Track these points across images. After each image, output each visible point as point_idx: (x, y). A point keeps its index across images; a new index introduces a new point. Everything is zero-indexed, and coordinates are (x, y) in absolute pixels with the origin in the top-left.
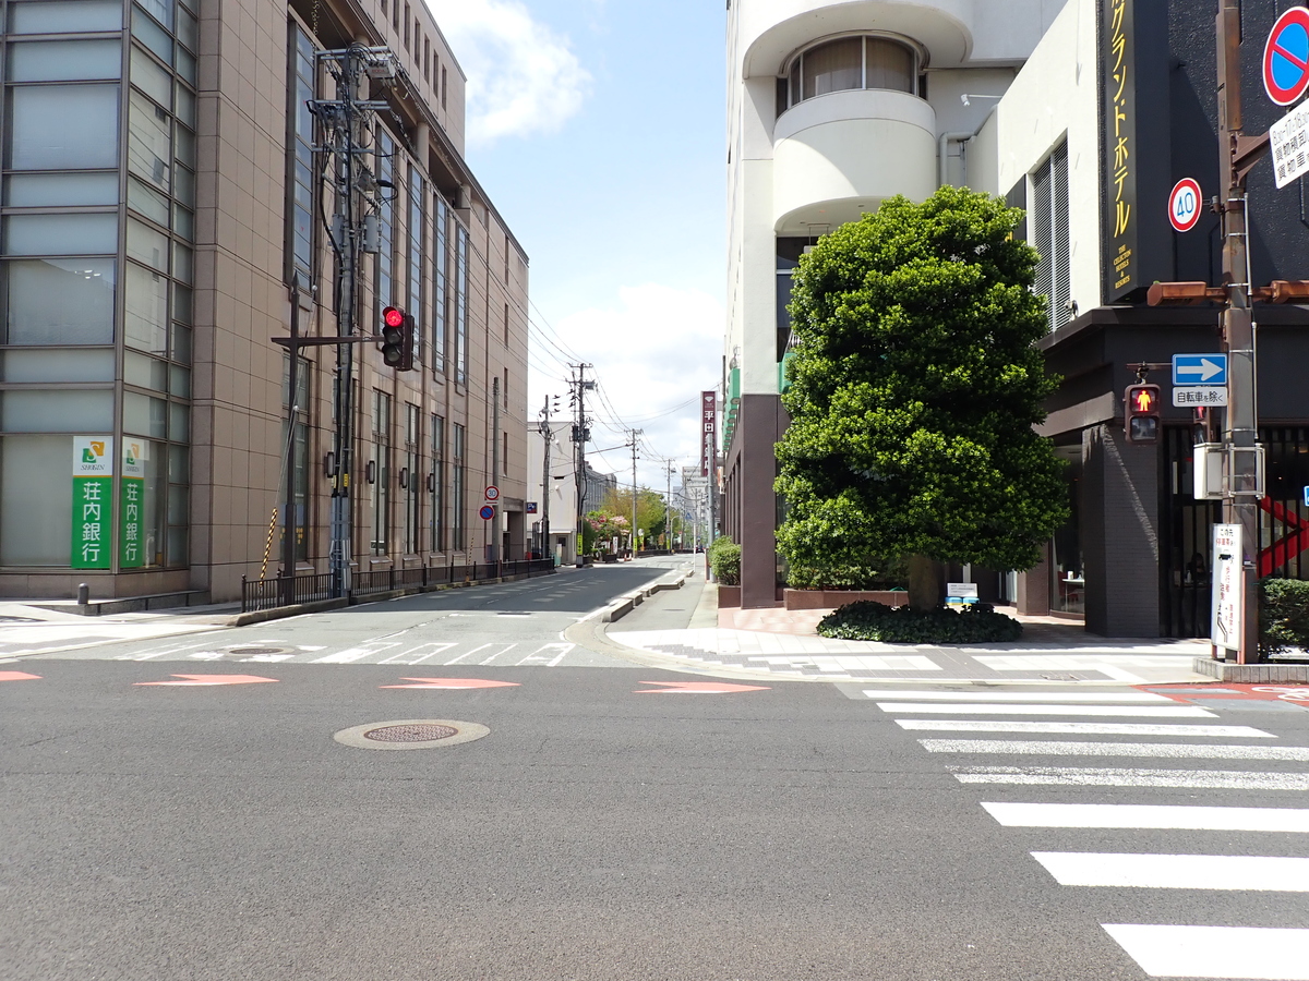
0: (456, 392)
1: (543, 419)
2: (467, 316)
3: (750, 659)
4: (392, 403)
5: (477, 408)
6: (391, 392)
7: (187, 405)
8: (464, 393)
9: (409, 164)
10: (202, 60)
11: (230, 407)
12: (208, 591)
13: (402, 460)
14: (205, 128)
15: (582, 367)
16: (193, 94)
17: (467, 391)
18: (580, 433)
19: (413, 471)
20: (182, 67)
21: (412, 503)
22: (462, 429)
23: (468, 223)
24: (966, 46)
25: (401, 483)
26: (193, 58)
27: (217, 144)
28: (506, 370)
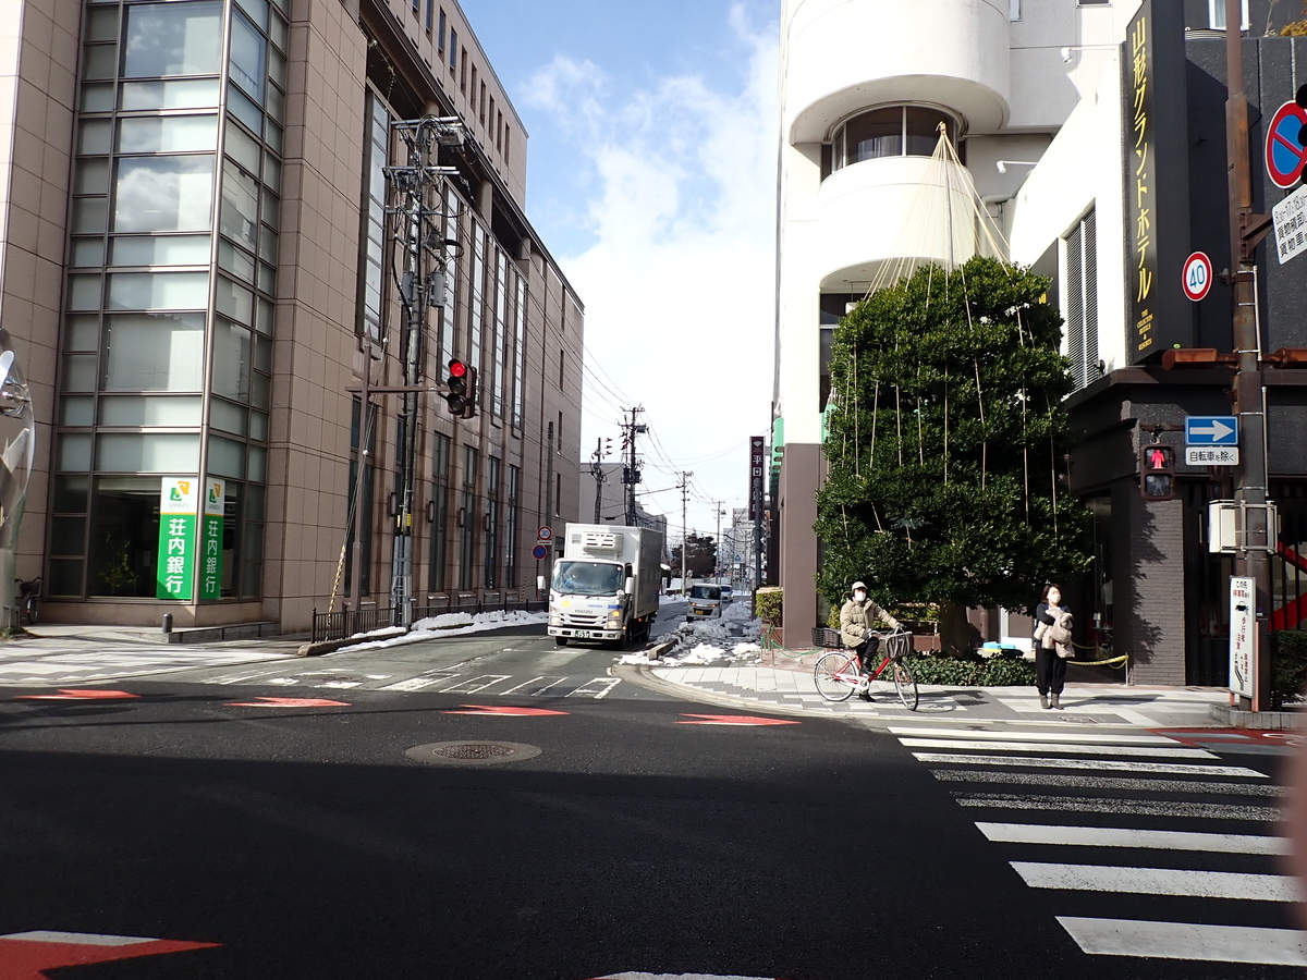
0: (513, 436)
1: (596, 460)
2: (524, 362)
3: (785, 696)
4: (451, 446)
5: (532, 451)
6: (451, 436)
7: (264, 447)
8: (520, 437)
9: (473, 219)
10: (289, 131)
11: (303, 449)
12: (278, 622)
13: (459, 500)
14: (289, 193)
15: (634, 412)
16: (278, 162)
17: (523, 434)
18: (631, 475)
19: (469, 510)
20: (270, 138)
21: (469, 540)
22: (518, 470)
23: (527, 273)
24: (1004, 114)
25: (459, 522)
26: (280, 129)
27: (300, 207)
28: (560, 413)
